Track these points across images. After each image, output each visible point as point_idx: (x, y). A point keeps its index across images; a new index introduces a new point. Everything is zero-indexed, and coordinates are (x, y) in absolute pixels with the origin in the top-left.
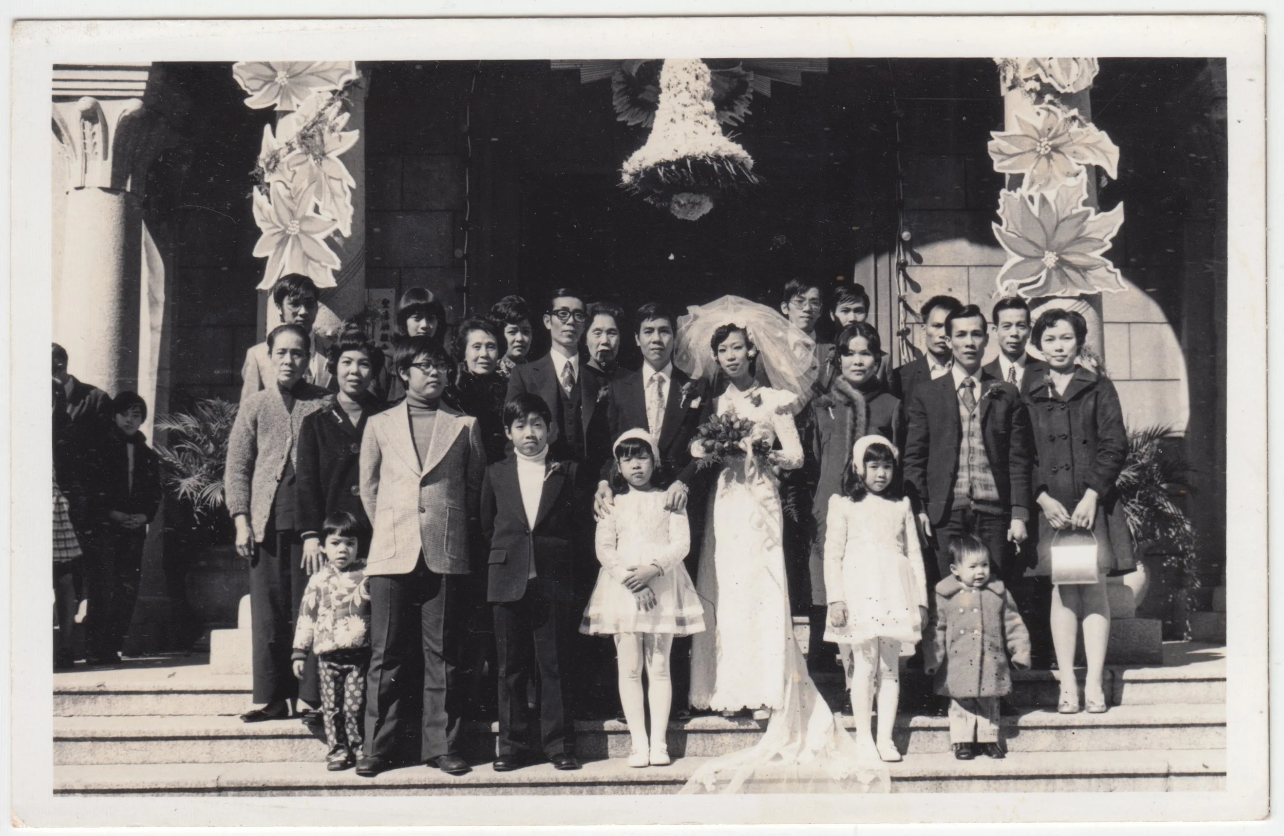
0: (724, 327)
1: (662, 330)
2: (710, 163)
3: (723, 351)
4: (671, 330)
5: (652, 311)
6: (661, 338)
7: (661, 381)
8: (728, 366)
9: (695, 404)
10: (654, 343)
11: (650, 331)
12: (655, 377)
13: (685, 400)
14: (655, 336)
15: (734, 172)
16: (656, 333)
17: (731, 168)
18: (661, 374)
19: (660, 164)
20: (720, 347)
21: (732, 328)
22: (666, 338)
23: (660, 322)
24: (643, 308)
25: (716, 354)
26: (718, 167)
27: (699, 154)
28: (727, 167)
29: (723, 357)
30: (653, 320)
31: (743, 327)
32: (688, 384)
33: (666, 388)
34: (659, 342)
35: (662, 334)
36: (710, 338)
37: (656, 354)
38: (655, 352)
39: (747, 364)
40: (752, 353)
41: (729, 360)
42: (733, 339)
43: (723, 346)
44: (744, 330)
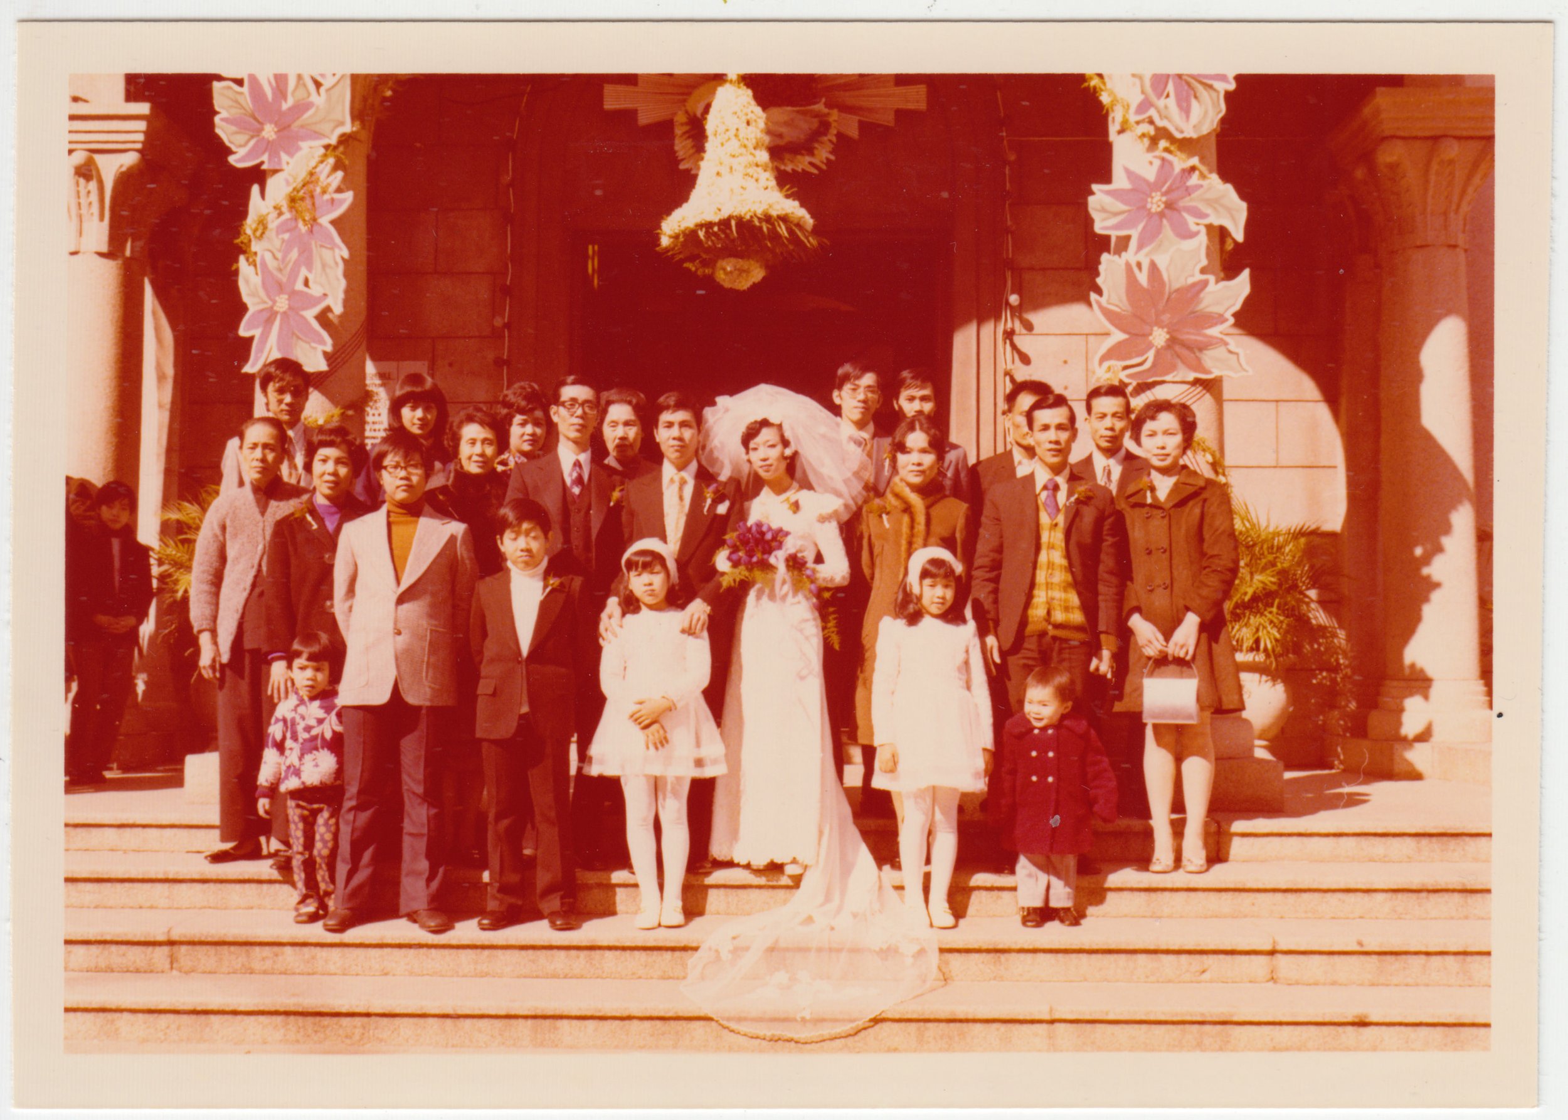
0: (756, 422)
1: (683, 424)
2: (758, 224)
3: (755, 449)
4: (694, 424)
5: (673, 402)
7: (683, 482)
8: (761, 467)
9: (722, 509)
10: (675, 439)
11: (670, 425)
12: (677, 478)
13: (710, 506)
14: (675, 431)
15: (787, 235)
16: (676, 428)
17: (783, 230)
18: (683, 474)
19: (701, 226)
20: (752, 445)
21: (765, 423)
22: (688, 434)
23: (681, 415)
24: (662, 399)
25: (747, 453)
26: (768, 228)
27: (745, 214)
28: (778, 229)
29: (755, 457)
30: (674, 411)
31: (778, 422)
32: (714, 486)
33: (688, 491)
34: (680, 439)
35: (683, 429)
36: (741, 435)
37: (677, 452)
38: (676, 449)
39: (784, 463)
40: (788, 451)
41: (761, 460)
42: (767, 435)
43: (755, 444)
44: (779, 426)
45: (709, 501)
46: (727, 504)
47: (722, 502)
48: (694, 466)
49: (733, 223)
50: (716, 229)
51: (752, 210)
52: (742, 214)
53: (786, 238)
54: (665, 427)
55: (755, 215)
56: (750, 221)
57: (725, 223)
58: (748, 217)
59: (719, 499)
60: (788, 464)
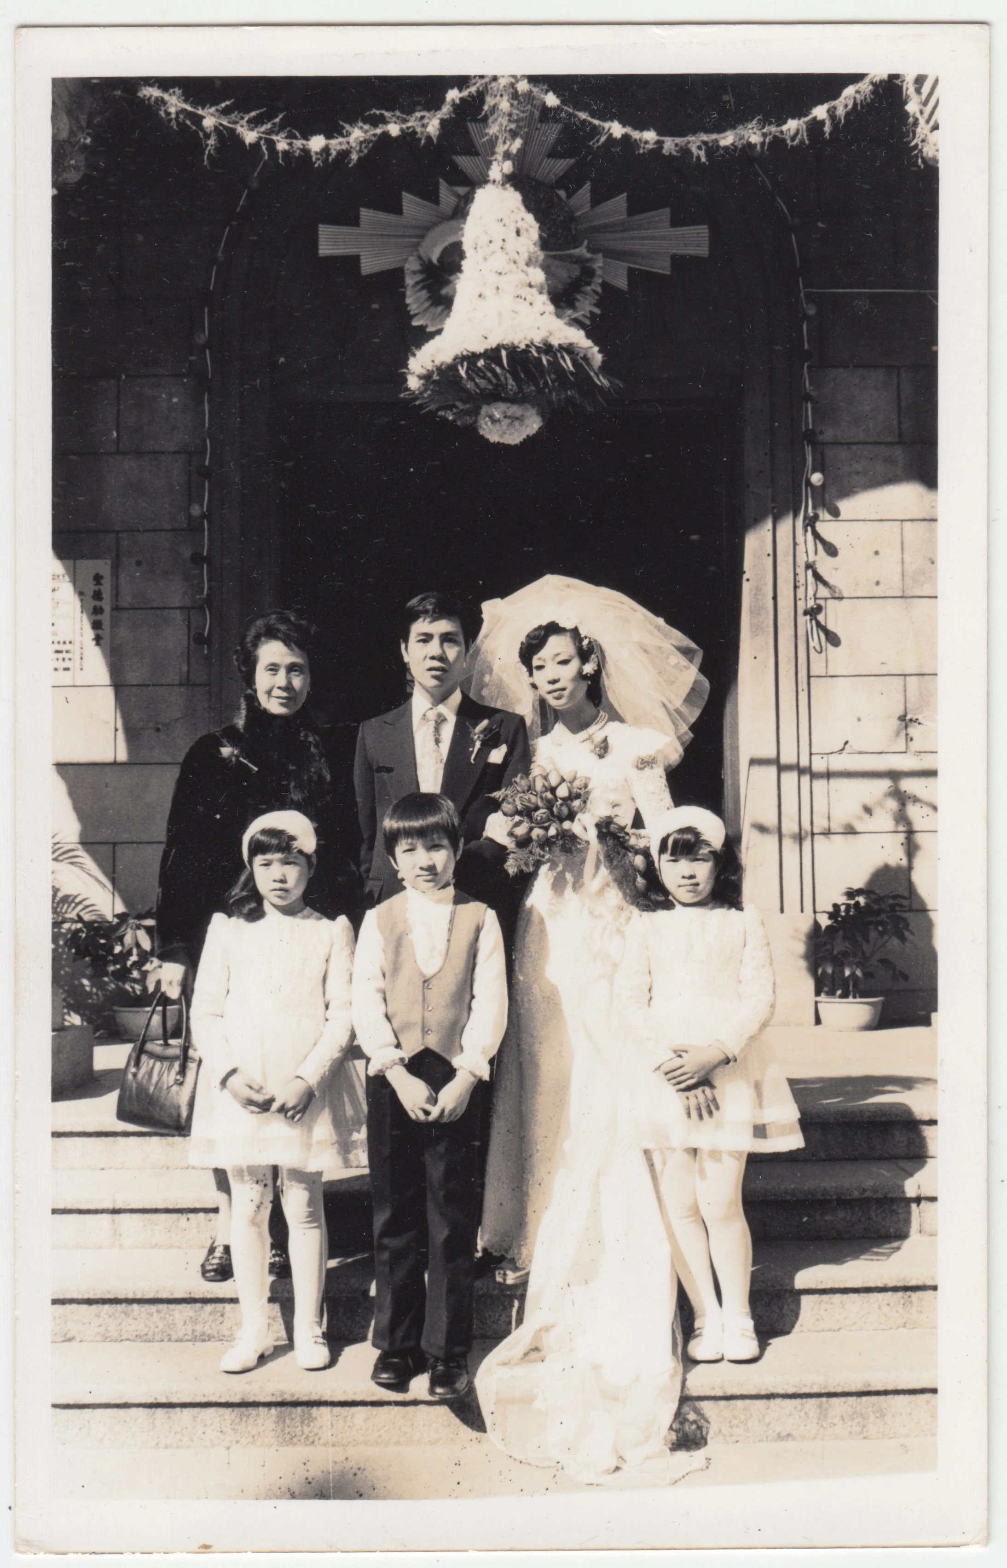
0: (540, 628)
1: (446, 638)
2: (536, 354)
3: (540, 668)
4: (461, 639)
5: (430, 607)
6: (444, 652)
7: (441, 720)
8: (550, 693)
9: (497, 756)
10: (433, 658)
11: (427, 638)
12: (431, 714)
13: (479, 750)
14: (434, 648)
15: (572, 368)
16: (435, 643)
17: (567, 364)
18: (442, 708)
19: (461, 359)
20: (536, 662)
22: (452, 652)
23: (443, 626)
24: (414, 601)
25: (531, 674)
26: (548, 361)
27: (520, 342)
28: (562, 362)
29: (540, 678)
30: (434, 620)
31: (573, 627)
32: (485, 723)
33: (448, 731)
34: (442, 658)
35: (446, 645)
36: (519, 646)
37: (435, 677)
38: (434, 673)
39: (584, 686)
40: (589, 668)
41: (550, 682)
42: (557, 645)
43: (540, 659)
44: (575, 632)
45: (478, 745)
46: (503, 749)
47: (496, 746)
48: (456, 698)
49: (504, 353)
50: (481, 363)
51: (529, 338)
52: (516, 344)
53: (571, 372)
54: (419, 641)
55: (532, 343)
56: (526, 351)
57: (492, 355)
58: (523, 346)
59: (490, 742)
60: (589, 687)
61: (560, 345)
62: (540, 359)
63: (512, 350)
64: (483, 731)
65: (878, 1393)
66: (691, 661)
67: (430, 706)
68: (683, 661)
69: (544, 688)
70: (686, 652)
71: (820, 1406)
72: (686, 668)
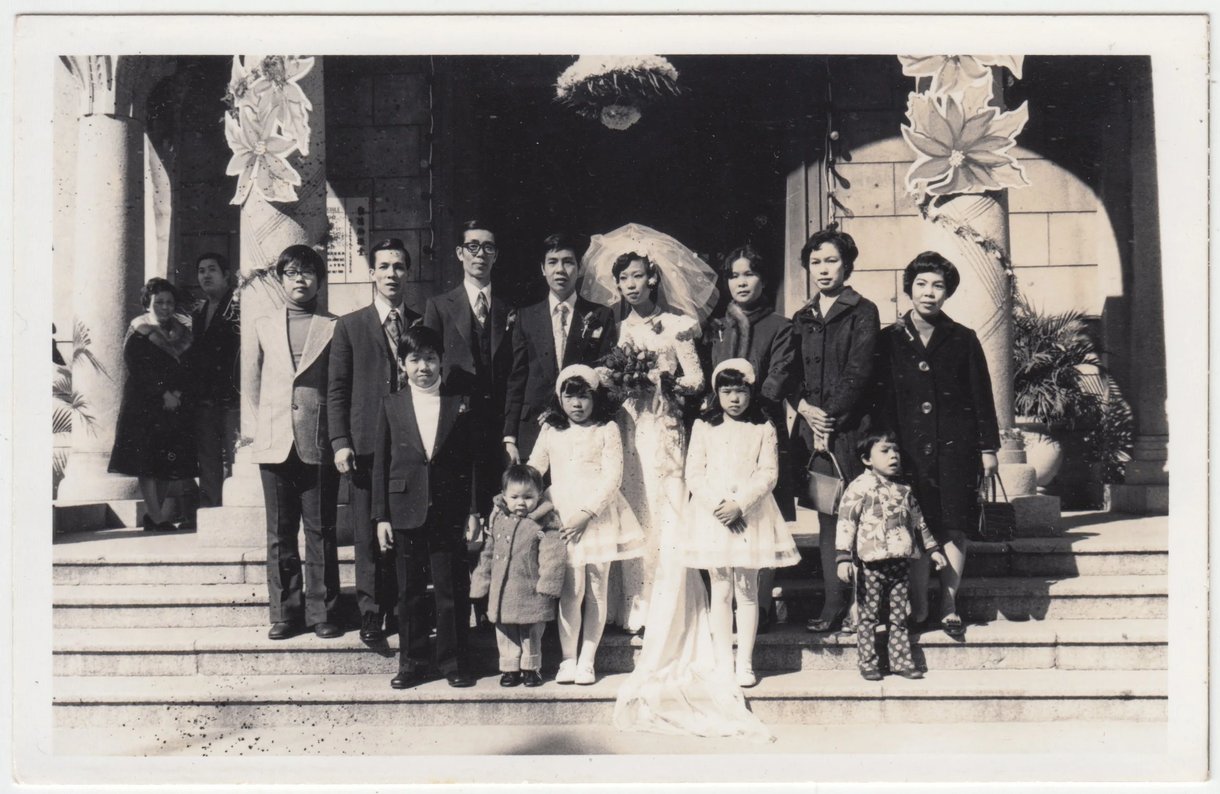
0: (625, 255)
1: (565, 261)
2: (635, 77)
3: (623, 278)
4: (575, 261)
5: (556, 243)
6: (564, 269)
7: (565, 311)
8: (629, 294)
9: (597, 334)
10: (558, 273)
11: (554, 261)
12: (560, 307)
13: (587, 330)
14: (559, 267)
15: (657, 85)
16: (559, 263)
17: (655, 82)
18: (566, 304)
19: (589, 79)
20: (621, 275)
21: (633, 256)
22: (569, 269)
23: (563, 254)
24: (548, 239)
25: (618, 282)
26: (643, 80)
27: (625, 69)
28: (651, 80)
29: (625, 285)
30: (557, 251)
31: (645, 256)
32: (590, 314)
33: (569, 318)
34: (563, 273)
35: (566, 265)
36: (613, 265)
37: (560, 284)
38: (559, 282)
39: (648, 292)
40: (652, 281)
41: (629, 288)
42: (634, 267)
43: (624, 274)
44: (645, 260)
45: (586, 327)
46: (601, 330)
47: (597, 328)
48: (574, 297)
49: (615, 76)
50: (602, 82)
51: (631, 65)
52: (623, 69)
53: (657, 88)
54: (550, 263)
55: (633, 69)
56: (629, 74)
57: (608, 76)
58: (627, 71)
59: (593, 326)
60: (651, 292)
61: (651, 70)
62: (638, 80)
63: (620, 73)
64: (590, 319)
65: (812, 699)
66: (712, 280)
67: (559, 302)
68: (706, 280)
69: (626, 291)
70: (708, 275)
71: (779, 705)
72: (709, 284)
